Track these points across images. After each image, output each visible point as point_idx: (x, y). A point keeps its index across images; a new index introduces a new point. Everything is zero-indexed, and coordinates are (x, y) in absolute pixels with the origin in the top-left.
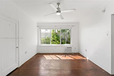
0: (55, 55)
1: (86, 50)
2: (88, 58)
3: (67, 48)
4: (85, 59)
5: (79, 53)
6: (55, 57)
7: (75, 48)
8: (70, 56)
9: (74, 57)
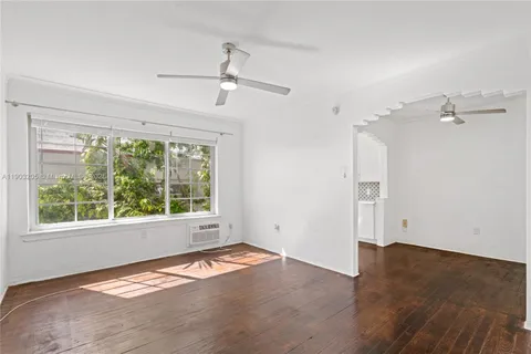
0: (154, 272)
1: (278, 228)
2: (284, 254)
3: (202, 228)
4: (276, 257)
5: (242, 244)
6: (158, 281)
7: (231, 227)
8: (227, 258)
9: (245, 260)
